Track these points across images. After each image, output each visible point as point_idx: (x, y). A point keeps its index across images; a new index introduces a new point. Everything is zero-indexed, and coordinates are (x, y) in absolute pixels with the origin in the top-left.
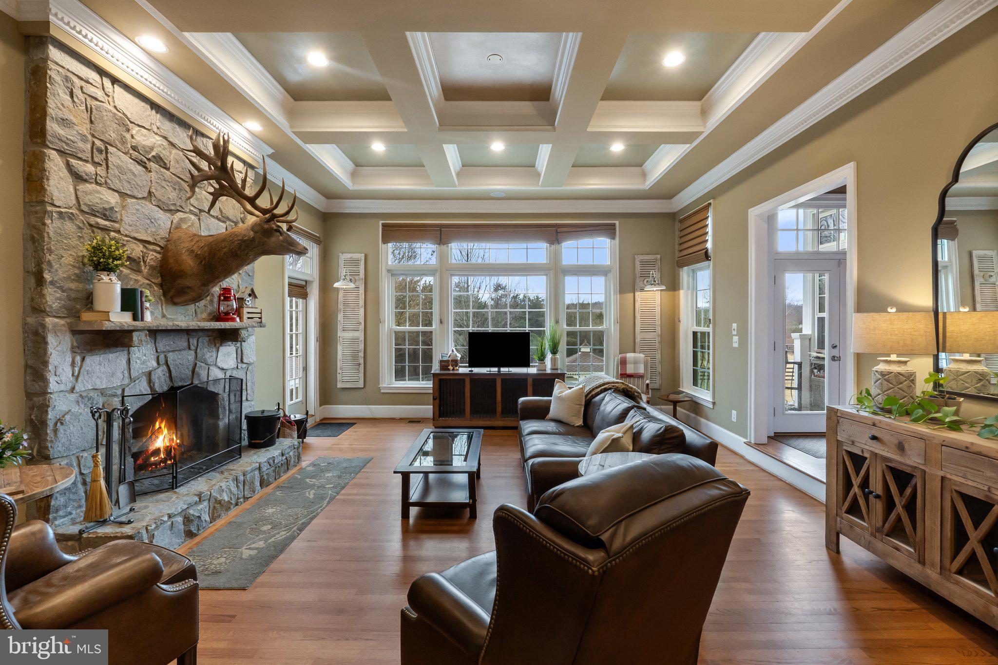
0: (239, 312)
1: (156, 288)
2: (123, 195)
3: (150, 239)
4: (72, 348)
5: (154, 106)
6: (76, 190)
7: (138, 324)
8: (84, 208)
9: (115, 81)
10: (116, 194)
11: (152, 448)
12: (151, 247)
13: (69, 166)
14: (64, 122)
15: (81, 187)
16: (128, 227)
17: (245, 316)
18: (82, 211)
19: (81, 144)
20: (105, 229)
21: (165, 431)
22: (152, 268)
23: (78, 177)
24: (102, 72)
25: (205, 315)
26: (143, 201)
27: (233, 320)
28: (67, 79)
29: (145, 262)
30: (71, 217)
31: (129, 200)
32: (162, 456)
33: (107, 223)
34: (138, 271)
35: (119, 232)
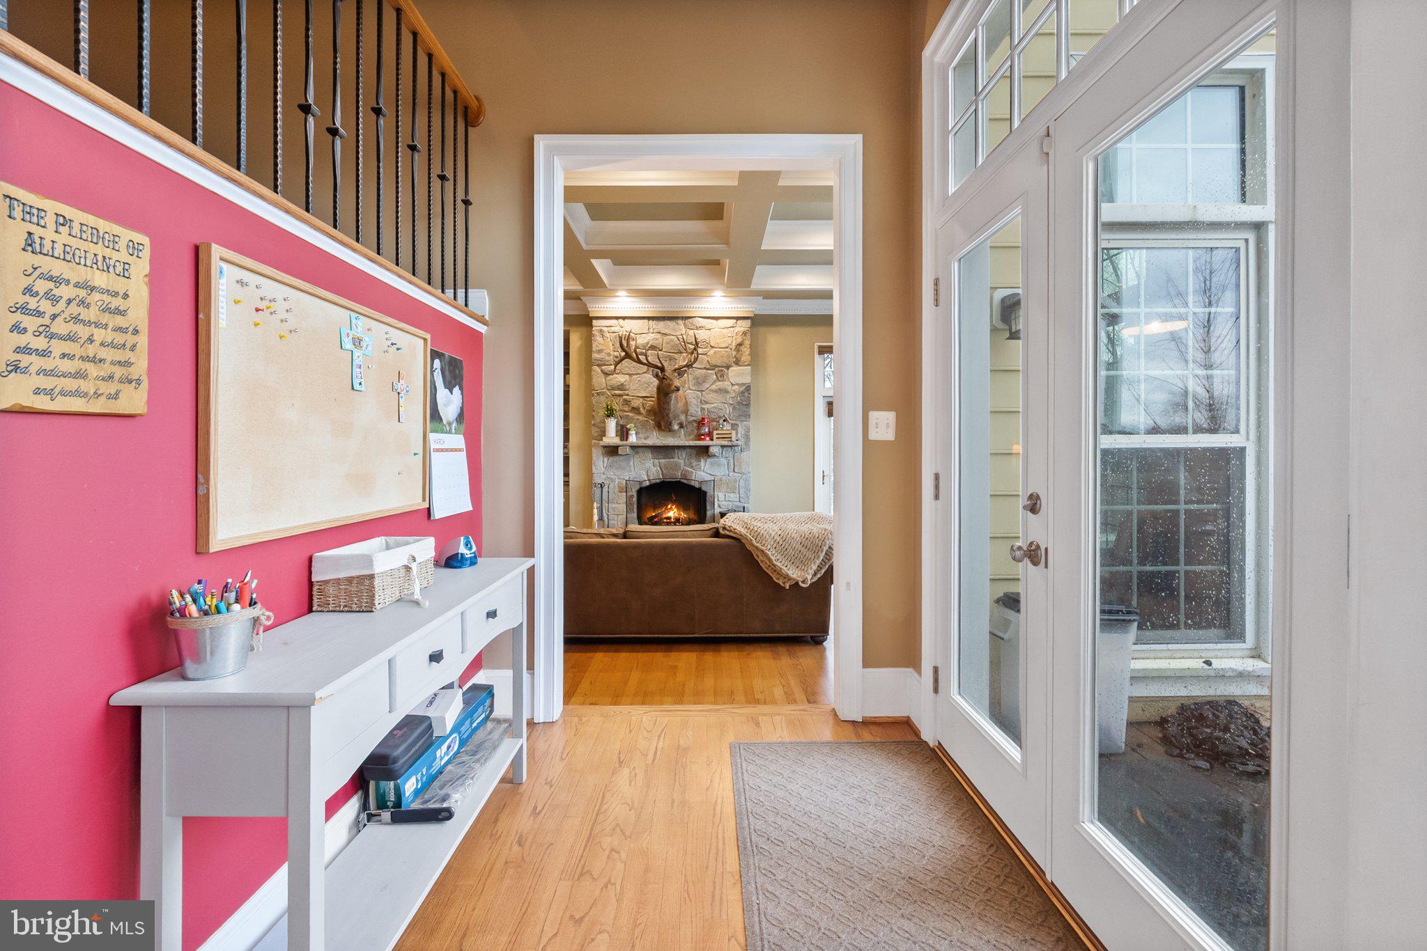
0: (710, 434)
1: (651, 422)
2: (630, 375)
3: (648, 395)
4: (603, 454)
5: (649, 318)
6: (606, 380)
7: (624, 442)
8: (609, 388)
9: (624, 318)
10: (627, 376)
11: (664, 516)
12: (649, 399)
13: (602, 371)
14: (600, 351)
15: (608, 378)
16: (633, 391)
17: (715, 436)
18: (608, 390)
19: (607, 358)
20: (620, 395)
21: (676, 510)
22: (649, 411)
23: (606, 374)
24: (617, 318)
25: (692, 437)
26: (644, 375)
27: (704, 439)
28: (601, 330)
29: (644, 408)
30: (603, 394)
31: (634, 377)
32: (672, 520)
33: (620, 392)
34: (640, 413)
35: (628, 395)
